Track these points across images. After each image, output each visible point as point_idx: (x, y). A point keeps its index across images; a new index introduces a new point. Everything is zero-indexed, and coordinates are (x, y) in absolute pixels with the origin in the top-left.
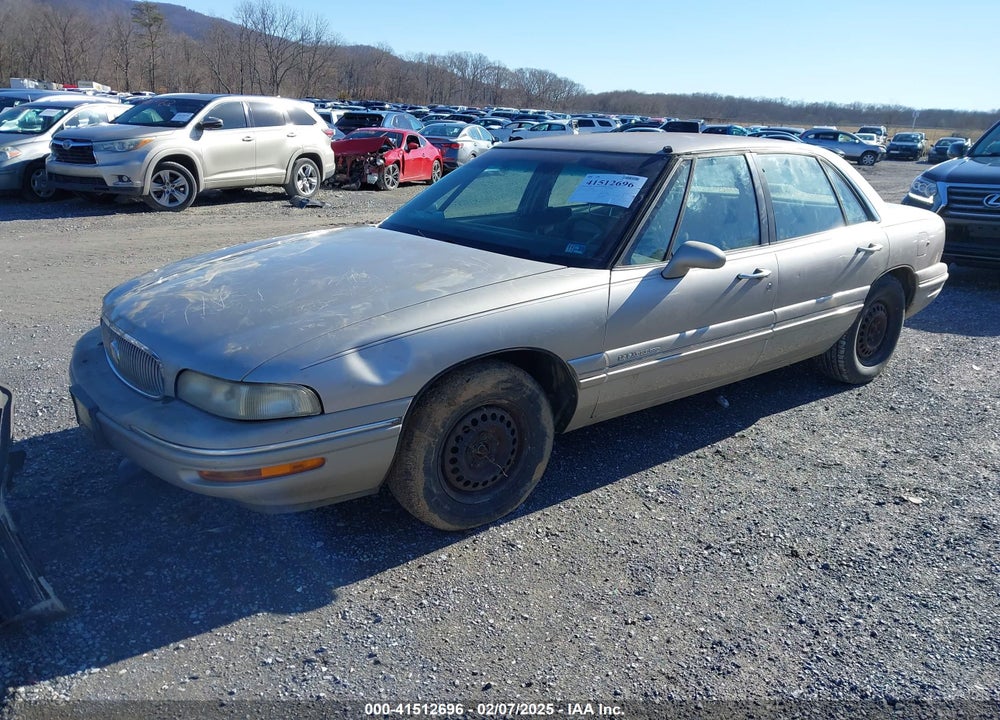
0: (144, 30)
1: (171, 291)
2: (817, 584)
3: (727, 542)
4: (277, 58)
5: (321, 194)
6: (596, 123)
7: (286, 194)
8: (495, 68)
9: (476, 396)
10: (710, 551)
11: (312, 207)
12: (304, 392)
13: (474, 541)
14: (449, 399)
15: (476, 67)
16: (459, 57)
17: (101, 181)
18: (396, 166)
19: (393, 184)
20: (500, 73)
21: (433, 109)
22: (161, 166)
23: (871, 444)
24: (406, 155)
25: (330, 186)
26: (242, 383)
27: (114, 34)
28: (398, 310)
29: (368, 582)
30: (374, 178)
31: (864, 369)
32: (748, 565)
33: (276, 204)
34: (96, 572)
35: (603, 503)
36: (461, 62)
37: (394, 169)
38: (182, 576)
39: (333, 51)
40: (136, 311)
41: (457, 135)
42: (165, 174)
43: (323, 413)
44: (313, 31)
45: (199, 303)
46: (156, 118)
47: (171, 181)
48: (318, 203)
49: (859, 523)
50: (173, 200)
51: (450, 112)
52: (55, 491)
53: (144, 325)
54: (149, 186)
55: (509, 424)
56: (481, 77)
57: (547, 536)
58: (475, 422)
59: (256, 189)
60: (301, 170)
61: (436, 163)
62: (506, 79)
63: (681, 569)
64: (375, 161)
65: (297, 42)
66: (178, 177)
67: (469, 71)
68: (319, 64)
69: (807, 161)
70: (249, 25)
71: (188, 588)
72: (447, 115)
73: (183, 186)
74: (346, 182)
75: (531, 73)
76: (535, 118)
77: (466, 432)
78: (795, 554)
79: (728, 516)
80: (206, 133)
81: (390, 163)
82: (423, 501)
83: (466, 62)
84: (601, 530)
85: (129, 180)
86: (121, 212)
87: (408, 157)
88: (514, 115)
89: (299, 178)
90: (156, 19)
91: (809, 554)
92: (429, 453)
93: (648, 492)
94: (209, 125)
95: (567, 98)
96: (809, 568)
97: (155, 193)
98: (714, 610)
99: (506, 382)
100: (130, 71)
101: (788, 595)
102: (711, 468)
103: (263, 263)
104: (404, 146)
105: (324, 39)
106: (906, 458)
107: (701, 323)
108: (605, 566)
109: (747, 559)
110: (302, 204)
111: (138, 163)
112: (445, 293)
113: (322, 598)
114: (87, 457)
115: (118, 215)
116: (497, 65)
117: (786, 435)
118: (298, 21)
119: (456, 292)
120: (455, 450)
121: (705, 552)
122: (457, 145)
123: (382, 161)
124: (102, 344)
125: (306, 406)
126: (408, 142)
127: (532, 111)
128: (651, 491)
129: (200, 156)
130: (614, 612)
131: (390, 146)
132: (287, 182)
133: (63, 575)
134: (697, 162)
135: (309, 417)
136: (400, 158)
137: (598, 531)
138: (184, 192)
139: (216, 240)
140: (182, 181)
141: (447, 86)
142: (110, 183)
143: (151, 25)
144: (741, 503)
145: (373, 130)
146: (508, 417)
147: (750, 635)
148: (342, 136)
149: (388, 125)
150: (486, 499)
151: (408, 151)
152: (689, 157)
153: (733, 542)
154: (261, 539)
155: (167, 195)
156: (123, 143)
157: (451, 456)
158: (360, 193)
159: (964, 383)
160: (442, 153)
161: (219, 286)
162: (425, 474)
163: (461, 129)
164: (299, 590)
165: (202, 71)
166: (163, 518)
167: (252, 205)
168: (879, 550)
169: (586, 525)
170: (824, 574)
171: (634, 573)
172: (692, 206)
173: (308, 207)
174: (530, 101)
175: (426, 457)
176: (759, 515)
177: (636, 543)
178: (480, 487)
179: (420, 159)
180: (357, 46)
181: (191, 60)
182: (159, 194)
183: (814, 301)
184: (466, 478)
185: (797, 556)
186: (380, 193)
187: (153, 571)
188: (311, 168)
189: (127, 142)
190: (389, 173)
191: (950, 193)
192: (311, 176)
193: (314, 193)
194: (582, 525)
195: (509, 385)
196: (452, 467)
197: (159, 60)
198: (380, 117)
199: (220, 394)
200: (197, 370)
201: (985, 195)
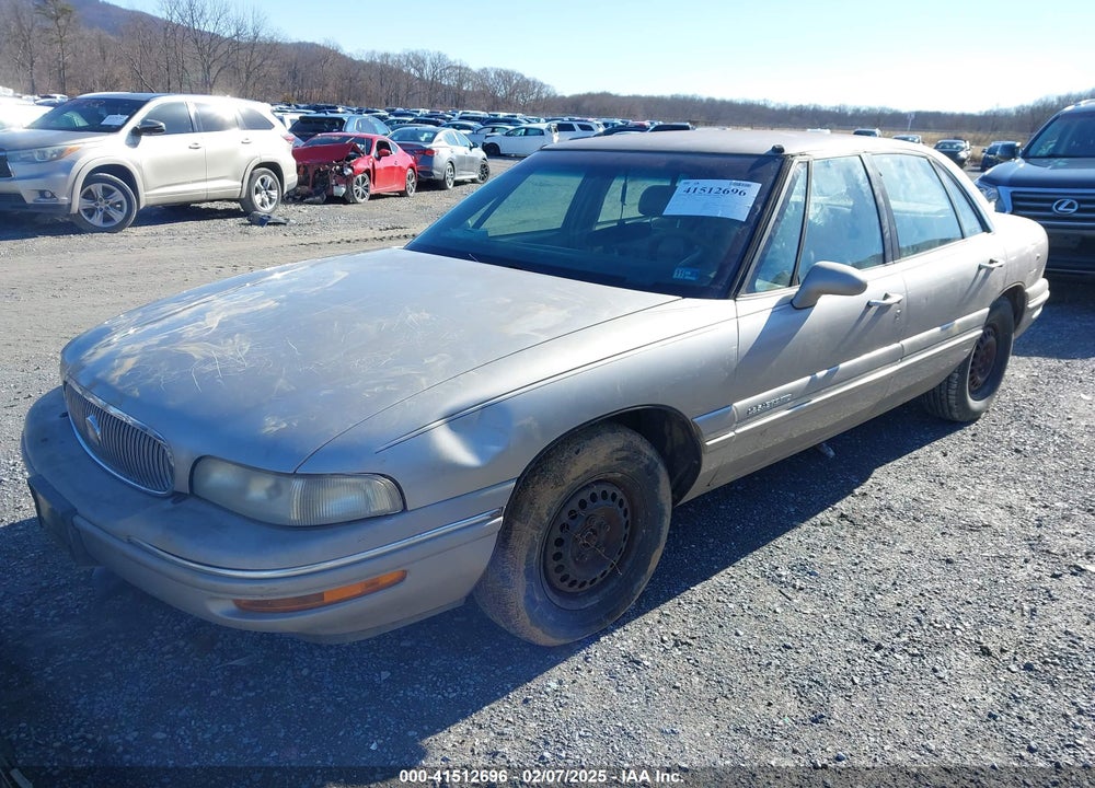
0: (50, 24)
1: (163, 342)
2: (1028, 692)
3: (897, 639)
4: (209, 56)
5: (282, 209)
6: (576, 127)
7: (243, 210)
8: (456, 68)
9: (586, 472)
10: (881, 652)
11: (274, 224)
12: (382, 483)
13: (586, 659)
14: (556, 477)
15: (435, 66)
16: (416, 57)
17: (18, 197)
18: (365, 175)
19: (363, 196)
20: (462, 73)
21: (392, 112)
22: (91, 178)
23: (1014, 496)
24: (376, 163)
25: (290, 200)
26: (295, 475)
27: (14, 26)
28: (488, 364)
29: (462, 727)
30: (341, 190)
31: (974, 404)
32: (935, 670)
33: (231, 222)
34: (83, 738)
35: (731, 594)
36: (418, 62)
37: (364, 180)
38: (206, 736)
39: (273, 49)
40: (119, 373)
41: (430, 140)
42: (97, 188)
43: (405, 509)
44: (250, 25)
45: (208, 360)
46: (80, 122)
47: (105, 197)
48: (281, 220)
49: (1044, 604)
50: (107, 219)
51: (412, 115)
52: (9, 615)
53: (136, 393)
54: (77, 203)
55: (621, 503)
56: (441, 77)
57: (676, 645)
58: (583, 504)
59: (204, 206)
60: (258, 182)
61: (410, 172)
62: (469, 80)
63: (857, 680)
64: (342, 170)
65: (231, 38)
66: (113, 191)
67: (427, 72)
68: (258, 62)
69: (920, 162)
70: (175, 17)
71: (217, 755)
72: (411, 119)
73: (120, 203)
74: (309, 195)
75: (496, 73)
76: (508, 121)
77: (573, 518)
78: (986, 652)
79: (887, 602)
80: (145, 139)
81: (359, 172)
82: (524, 614)
83: (423, 62)
84: (741, 633)
85: (53, 196)
86: (45, 234)
87: (381, 165)
88: (484, 119)
89: (257, 191)
90: (63, 11)
91: (1003, 651)
92: (531, 550)
93: (780, 576)
94: (149, 129)
95: (537, 100)
96: (1009, 669)
97: (84, 210)
98: (919, 740)
99: (621, 450)
100: (35, 71)
101: (1000, 712)
102: (843, 538)
103: (281, 301)
104: (374, 152)
105: (261, 34)
106: (1059, 514)
107: (831, 361)
108: (761, 683)
109: (929, 662)
110: (262, 222)
111: (63, 175)
112: (544, 338)
113: (406, 758)
114: (45, 563)
115: (41, 238)
116: (458, 64)
117: (912, 490)
118: (232, 13)
119: (556, 337)
120: (559, 542)
121: (877, 654)
122: (431, 152)
123: (350, 171)
124: (66, 415)
125: (383, 503)
126: (378, 149)
127: (502, 115)
128: (784, 573)
129: (139, 167)
130: (795, 752)
131: (358, 153)
132: (243, 196)
133: (36, 744)
134: (814, 164)
135: (386, 516)
136: (370, 167)
137: (737, 634)
138: (121, 210)
139: (168, 266)
140: (118, 196)
141: (403, 87)
142: (29, 199)
143: (58, 18)
144: (894, 584)
145: (336, 135)
146: (619, 493)
147: (976, 774)
148: (301, 144)
149: (351, 130)
150: (593, 601)
151: (379, 159)
152: (804, 159)
153: (906, 639)
154: (305, 672)
155: (100, 213)
156: (44, 152)
157: (555, 550)
158: (326, 207)
159: (1081, 416)
160: (415, 161)
161: (231, 335)
162: (527, 577)
163: (435, 134)
164: (373, 747)
165: (120, 70)
166: (165, 649)
167: (203, 224)
168: (1080, 638)
169: (720, 626)
170: (1030, 677)
171: (801, 693)
172: (814, 218)
173: (269, 224)
174: (496, 104)
175: (528, 555)
176: (921, 598)
177: (789, 648)
178: (587, 586)
179: (393, 168)
180: (300, 43)
181: (107, 58)
182: (91, 212)
183: (938, 329)
184: (572, 577)
185: (989, 654)
186: (349, 206)
187: (165, 732)
188: (270, 180)
189: (49, 150)
190: (358, 184)
191: (1013, 199)
192: (270, 189)
193: (275, 208)
194: (716, 627)
195: (625, 454)
196: (556, 564)
197: (68, 58)
198: (342, 122)
199: (258, 490)
200: (222, 457)
201: (1053, 201)
